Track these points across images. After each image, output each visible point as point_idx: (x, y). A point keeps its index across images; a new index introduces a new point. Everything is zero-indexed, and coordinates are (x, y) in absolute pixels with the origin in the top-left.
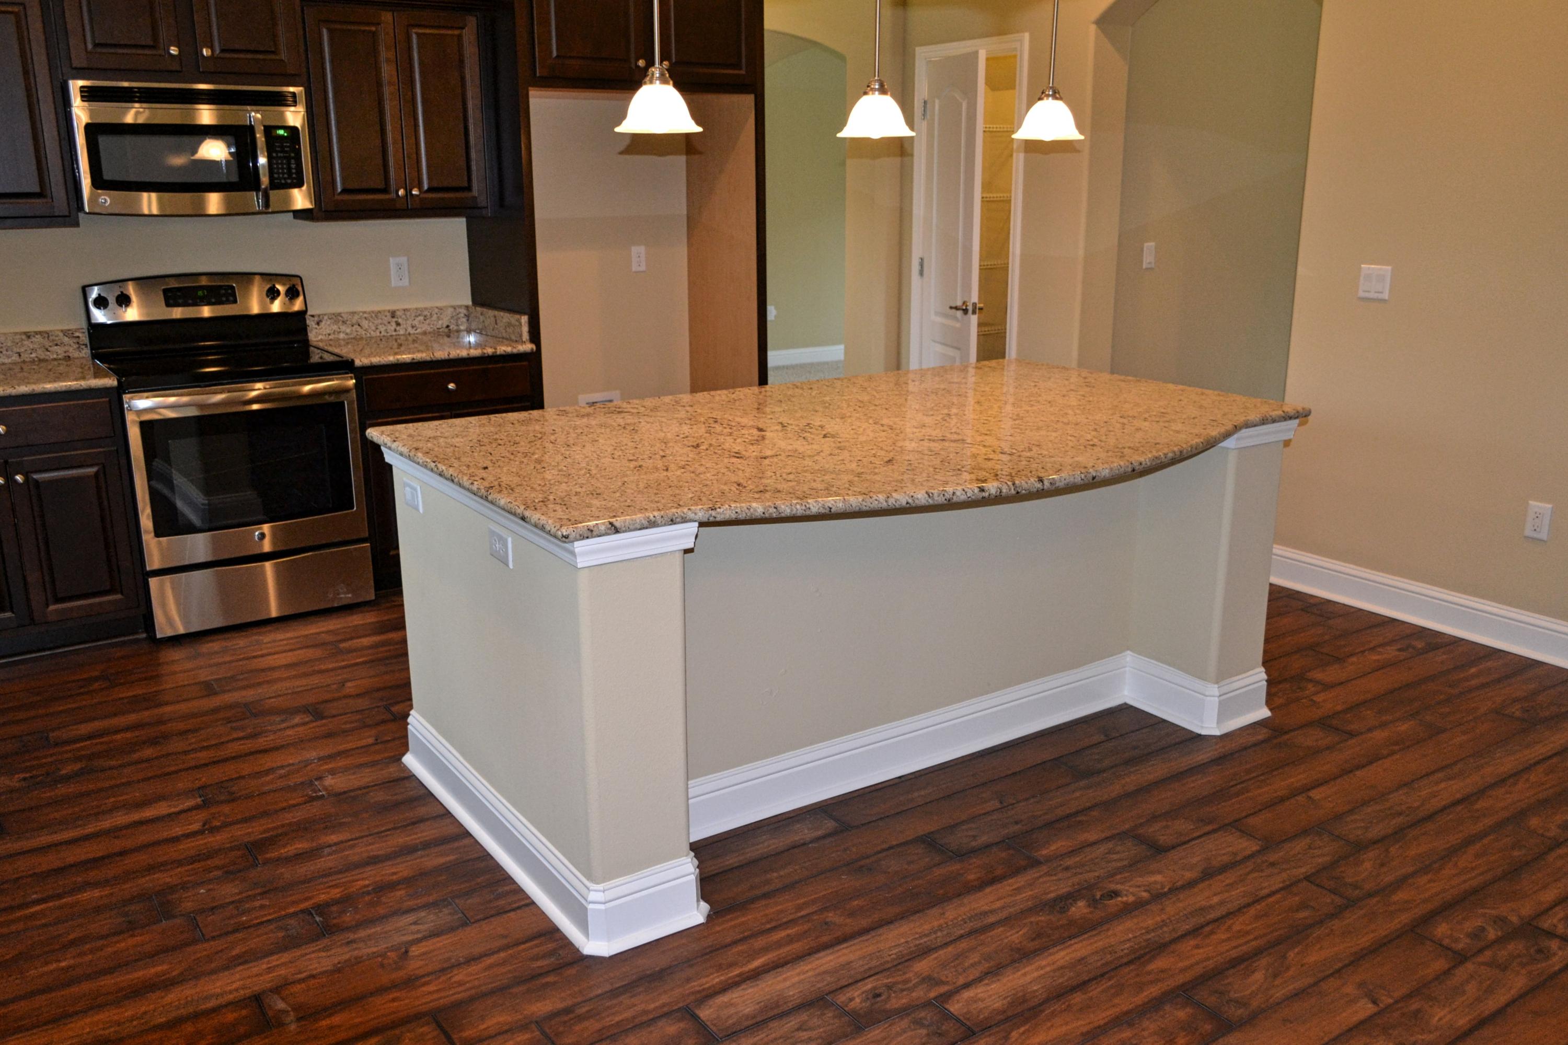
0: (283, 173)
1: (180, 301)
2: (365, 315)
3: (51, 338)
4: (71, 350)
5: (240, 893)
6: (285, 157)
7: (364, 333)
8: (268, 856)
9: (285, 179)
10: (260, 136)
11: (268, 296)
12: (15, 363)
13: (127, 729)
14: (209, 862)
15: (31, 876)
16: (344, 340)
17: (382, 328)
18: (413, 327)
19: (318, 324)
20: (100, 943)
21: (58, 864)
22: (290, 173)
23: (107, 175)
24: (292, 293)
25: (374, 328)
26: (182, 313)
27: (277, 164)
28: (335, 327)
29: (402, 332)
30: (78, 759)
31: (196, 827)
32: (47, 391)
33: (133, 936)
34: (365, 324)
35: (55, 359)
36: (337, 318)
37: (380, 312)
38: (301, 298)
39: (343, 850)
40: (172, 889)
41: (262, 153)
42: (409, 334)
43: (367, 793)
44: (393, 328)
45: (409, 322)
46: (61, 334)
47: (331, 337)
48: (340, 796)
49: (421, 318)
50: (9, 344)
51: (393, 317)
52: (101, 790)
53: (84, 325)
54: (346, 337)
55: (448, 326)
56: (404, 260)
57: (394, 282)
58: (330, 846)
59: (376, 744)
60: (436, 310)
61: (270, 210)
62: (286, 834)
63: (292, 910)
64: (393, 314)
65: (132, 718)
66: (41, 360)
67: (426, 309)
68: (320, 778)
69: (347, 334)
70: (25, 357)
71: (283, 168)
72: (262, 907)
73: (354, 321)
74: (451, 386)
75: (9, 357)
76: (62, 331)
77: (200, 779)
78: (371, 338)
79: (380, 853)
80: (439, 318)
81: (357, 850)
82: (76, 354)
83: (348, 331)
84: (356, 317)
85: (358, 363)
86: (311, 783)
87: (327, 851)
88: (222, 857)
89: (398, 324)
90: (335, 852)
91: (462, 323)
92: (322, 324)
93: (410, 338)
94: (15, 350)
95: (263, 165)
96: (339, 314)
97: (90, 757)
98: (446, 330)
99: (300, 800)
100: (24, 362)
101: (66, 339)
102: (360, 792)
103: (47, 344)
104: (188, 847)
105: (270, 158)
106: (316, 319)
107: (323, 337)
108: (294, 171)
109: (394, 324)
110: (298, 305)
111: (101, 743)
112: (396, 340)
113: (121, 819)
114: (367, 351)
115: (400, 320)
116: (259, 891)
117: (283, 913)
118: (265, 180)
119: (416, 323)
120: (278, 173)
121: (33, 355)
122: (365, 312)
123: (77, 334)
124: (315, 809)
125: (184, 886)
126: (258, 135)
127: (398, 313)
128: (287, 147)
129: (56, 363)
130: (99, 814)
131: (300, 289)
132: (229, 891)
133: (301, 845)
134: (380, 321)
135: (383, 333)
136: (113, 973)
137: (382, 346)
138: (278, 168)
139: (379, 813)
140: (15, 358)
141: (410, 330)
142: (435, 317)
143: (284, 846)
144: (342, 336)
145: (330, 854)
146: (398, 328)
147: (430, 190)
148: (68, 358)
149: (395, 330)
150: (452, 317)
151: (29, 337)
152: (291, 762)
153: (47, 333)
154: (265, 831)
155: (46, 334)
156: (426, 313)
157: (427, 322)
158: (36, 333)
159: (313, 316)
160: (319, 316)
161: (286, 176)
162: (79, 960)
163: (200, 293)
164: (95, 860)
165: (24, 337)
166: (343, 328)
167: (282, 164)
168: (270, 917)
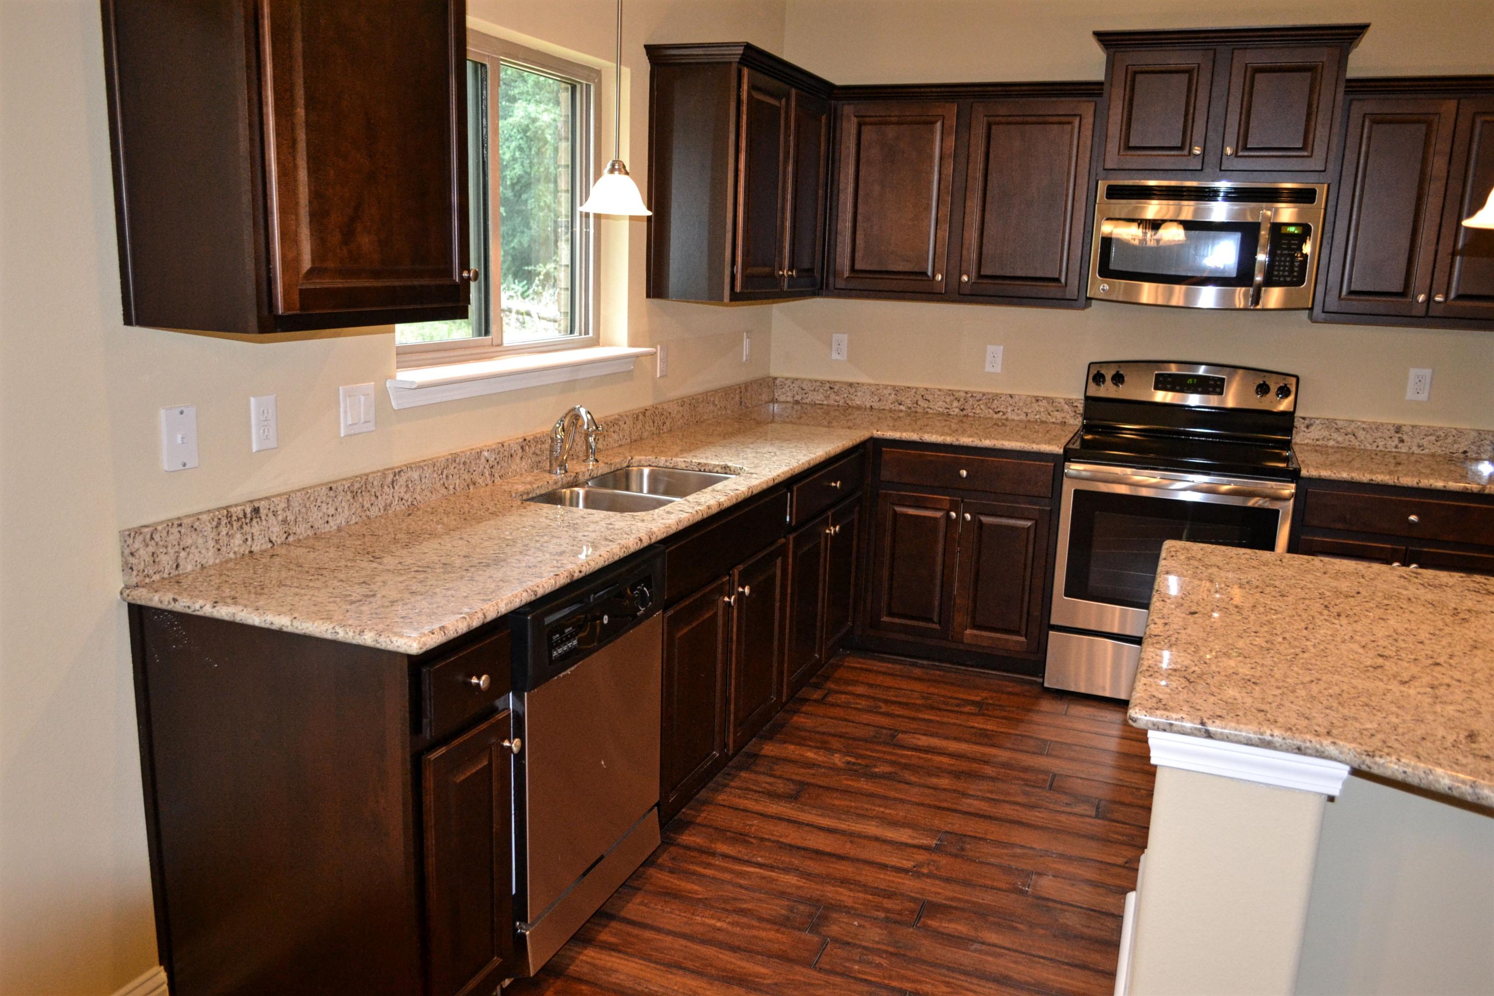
0: (1284, 271)
1: (1169, 386)
2: (1364, 426)
3: (1055, 404)
4: (1068, 417)
5: (878, 943)
6: (1289, 255)
7: (1357, 444)
8: (930, 922)
9: (1285, 276)
10: (1264, 233)
11: (1257, 393)
12: (1020, 421)
13: (951, 755)
14: (885, 901)
15: (774, 842)
16: (1332, 447)
17: (1381, 443)
18: (1419, 446)
19: (1308, 427)
20: (755, 923)
21: (799, 843)
22: (1291, 271)
23: (1113, 266)
24: (1284, 392)
25: (1371, 441)
26: (1173, 398)
27: (1280, 261)
28: (1326, 433)
29: (1403, 450)
30: (893, 763)
31: (908, 864)
32: (1005, 447)
33: (777, 931)
34: (1361, 434)
35: (1053, 423)
36: (1330, 424)
37: (1382, 424)
38: (1291, 398)
39: (987, 953)
40: (839, 907)
41: (1265, 247)
42: (1413, 453)
43: (1065, 911)
44: (1394, 444)
45: (1416, 441)
46: (1062, 401)
47: (1318, 443)
48: (1043, 902)
49: (1433, 438)
50: (1021, 404)
51: (1397, 432)
52: (885, 798)
53: (1082, 397)
54: (1336, 445)
55: (1465, 452)
56: (1427, 372)
57: (1410, 395)
58: (983, 943)
59: (1124, 867)
60: (1454, 432)
61: (1258, 307)
62: (963, 910)
63: (894, 984)
64: (1398, 429)
65: (963, 747)
66: (1042, 422)
67: (1441, 428)
68: (1040, 874)
69: (1338, 442)
70: (1031, 417)
71: (1285, 266)
72: (879, 966)
73: (1349, 430)
74: (1413, 518)
75: (1018, 415)
76: (1064, 399)
77: (953, 824)
78: (1365, 450)
79: (1016, 976)
80: (1455, 442)
81: (1000, 961)
82: (1071, 421)
83: (1340, 439)
84: (1353, 425)
85: (1304, 473)
86: (1029, 874)
87: (976, 946)
88: (898, 902)
89: (1402, 441)
90: (980, 952)
91: (1485, 452)
92: (1312, 428)
93: (1413, 459)
94: (1025, 410)
95: (1261, 262)
96: (1334, 421)
97: (906, 767)
98: (1462, 456)
99: (1004, 886)
100: (1029, 421)
101: (1066, 407)
102: (1059, 906)
103: (1050, 409)
104: (883, 879)
105: (1272, 254)
106: (1307, 422)
107: (1310, 442)
108: (1296, 269)
109: (1396, 441)
110: (1284, 405)
111: (921, 758)
112: (1395, 457)
113: (872, 829)
114: (1356, 464)
115: (1405, 437)
116: (891, 949)
117: (886, 982)
118: (1259, 278)
119: (1425, 442)
120: (1279, 271)
121: (1037, 417)
122: (1364, 422)
123: (1076, 404)
124: (1006, 901)
125: (848, 911)
126: (1263, 233)
127: (1404, 428)
128: (1294, 244)
129: (1053, 426)
130: (863, 816)
131: (1293, 389)
132: (874, 935)
133: (960, 928)
134: (1379, 434)
135: (1381, 448)
136: (735, 952)
137: (1375, 461)
138: (1279, 266)
139: (1055, 936)
140: (1023, 417)
141: (1415, 449)
142: (1450, 439)
143: (950, 921)
144: (1331, 443)
145: (975, 951)
146: (1400, 445)
147: (1459, 297)
148: (1064, 423)
149: (1396, 447)
150: (1473, 443)
151: (1037, 401)
152: (1035, 846)
153: (1051, 398)
154: (953, 899)
155: (1051, 401)
156: (1441, 433)
157: (1439, 444)
158: (1044, 398)
159: (1304, 418)
160: (1311, 419)
161: (1286, 273)
162: (730, 928)
163: (1190, 381)
164: (818, 852)
165: (1034, 400)
166: (1335, 435)
167: (1285, 261)
168: (873, 979)
